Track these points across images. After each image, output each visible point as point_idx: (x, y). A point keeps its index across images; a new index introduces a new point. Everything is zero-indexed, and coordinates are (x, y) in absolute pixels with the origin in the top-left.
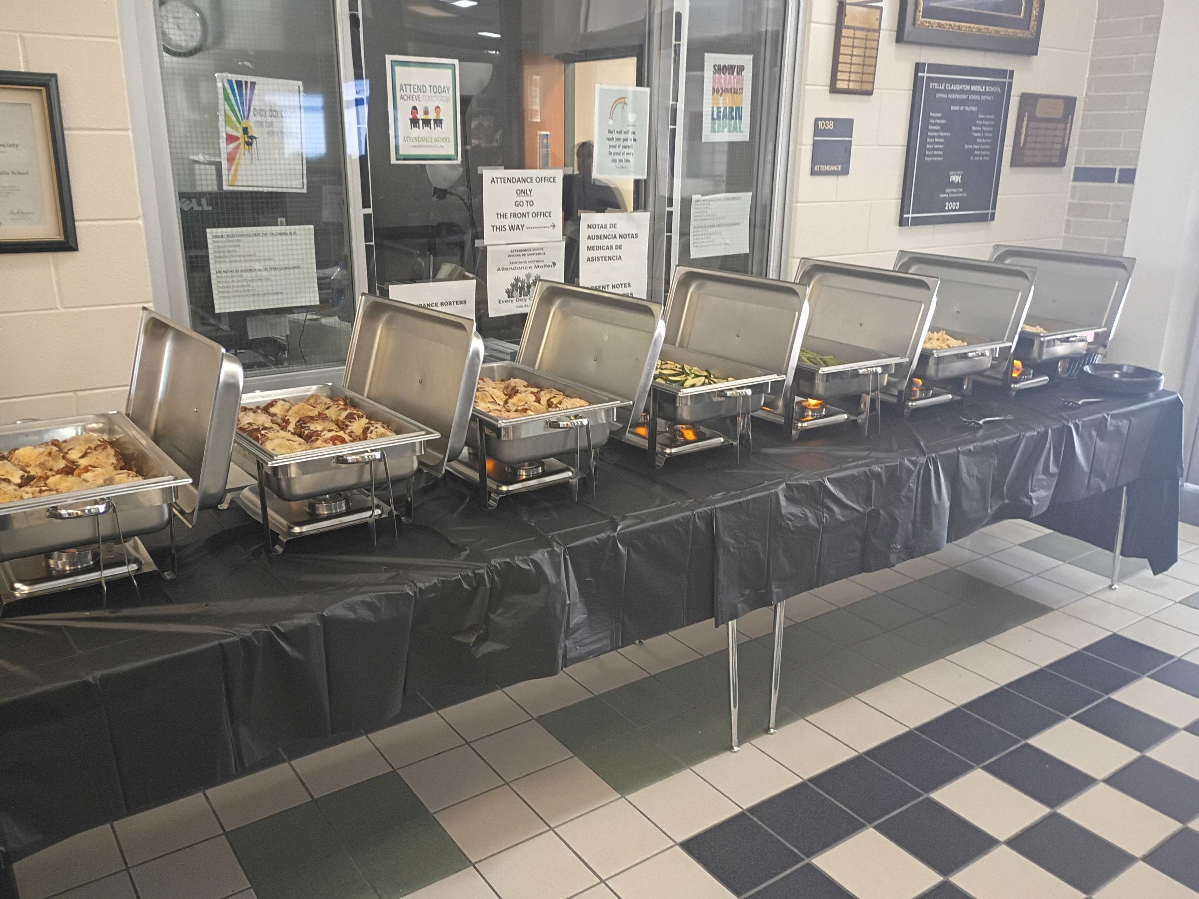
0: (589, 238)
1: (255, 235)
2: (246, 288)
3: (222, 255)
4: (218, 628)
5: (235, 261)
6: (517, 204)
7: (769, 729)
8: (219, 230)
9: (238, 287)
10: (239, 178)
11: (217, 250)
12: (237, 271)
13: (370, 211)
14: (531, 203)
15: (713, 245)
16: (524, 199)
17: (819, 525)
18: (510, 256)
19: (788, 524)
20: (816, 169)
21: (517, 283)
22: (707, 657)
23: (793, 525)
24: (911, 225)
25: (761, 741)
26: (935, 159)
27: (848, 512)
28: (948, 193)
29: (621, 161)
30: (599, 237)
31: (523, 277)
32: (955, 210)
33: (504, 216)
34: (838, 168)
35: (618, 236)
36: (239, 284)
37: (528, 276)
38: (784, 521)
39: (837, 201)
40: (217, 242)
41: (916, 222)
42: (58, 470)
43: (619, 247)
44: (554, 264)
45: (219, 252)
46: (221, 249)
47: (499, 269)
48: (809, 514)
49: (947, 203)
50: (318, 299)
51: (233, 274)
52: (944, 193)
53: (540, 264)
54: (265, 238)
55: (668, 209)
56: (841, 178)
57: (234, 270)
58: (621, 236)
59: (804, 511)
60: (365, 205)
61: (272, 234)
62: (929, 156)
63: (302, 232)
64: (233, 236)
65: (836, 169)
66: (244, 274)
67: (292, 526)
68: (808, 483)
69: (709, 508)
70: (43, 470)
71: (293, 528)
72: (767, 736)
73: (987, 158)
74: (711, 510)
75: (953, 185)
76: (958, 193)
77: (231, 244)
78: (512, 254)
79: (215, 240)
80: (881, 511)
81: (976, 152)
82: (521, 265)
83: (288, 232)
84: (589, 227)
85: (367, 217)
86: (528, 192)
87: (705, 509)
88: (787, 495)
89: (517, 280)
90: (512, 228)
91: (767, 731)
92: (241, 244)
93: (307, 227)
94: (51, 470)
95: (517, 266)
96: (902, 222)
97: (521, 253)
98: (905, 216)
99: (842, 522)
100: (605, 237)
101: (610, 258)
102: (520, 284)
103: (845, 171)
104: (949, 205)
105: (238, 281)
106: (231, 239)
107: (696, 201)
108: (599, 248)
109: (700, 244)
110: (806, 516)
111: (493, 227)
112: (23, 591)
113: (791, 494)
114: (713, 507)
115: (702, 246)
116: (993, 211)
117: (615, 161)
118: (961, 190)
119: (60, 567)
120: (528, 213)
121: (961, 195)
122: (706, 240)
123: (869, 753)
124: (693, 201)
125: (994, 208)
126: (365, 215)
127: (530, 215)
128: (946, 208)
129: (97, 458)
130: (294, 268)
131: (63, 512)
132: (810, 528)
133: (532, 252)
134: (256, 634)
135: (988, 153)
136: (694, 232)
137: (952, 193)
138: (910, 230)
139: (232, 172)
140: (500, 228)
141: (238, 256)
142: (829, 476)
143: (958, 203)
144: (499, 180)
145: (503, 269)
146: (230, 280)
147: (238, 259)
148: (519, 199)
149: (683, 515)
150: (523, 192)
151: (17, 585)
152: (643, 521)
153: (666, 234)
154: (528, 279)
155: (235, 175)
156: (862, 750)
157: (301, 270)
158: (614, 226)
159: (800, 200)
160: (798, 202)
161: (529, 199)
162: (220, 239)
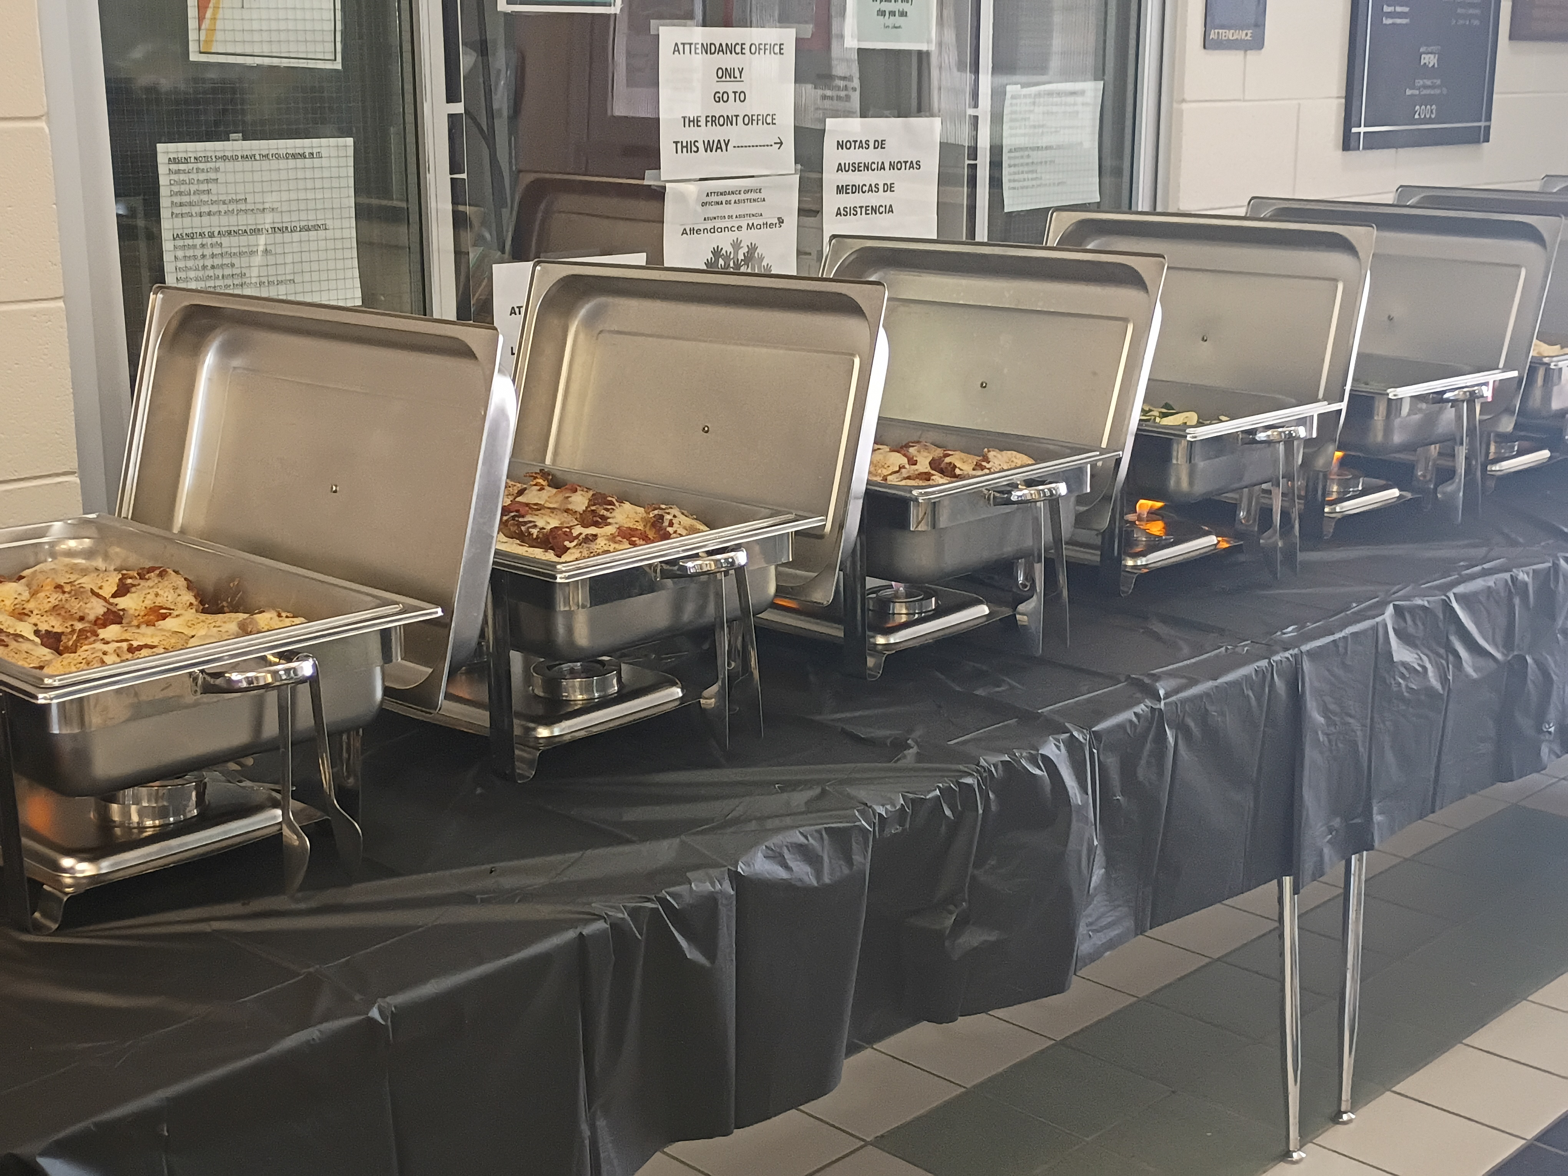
0: (840, 168)
1: (245, 158)
2: (228, 271)
3: (185, 199)
4: (560, 908)
5: (209, 214)
6: (720, 97)
7: (1340, 1113)
8: (181, 146)
9: (213, 267)
10: (219, 36)
11: (176, 189)
12: (211, 235)
13: (458, 108)
14: (741, 96)
15: (1039, 186)
16: (730, 87)
17: (1443, 688)
18: (704, 204)
19: (1400, 684)
20: (1213, 35)
21: (717, 261)
22: (1148, 999)
23: (1407, 686)
24: (1364, 148)
25: (1333, 1136)
26: (1398, 21)
27: (1482, 662)
28: (1419, 89)
29: (893, 13)
30: (856, 167)
31: (727, 248)
32: (1430, 121)
33: (695, 122)
34: (1244, 35)
35: (887, 166)
36: (217, 261)
37: (736, 245)
38: (1395, 679)
39: (1244, 101)
40: (178, 172)
41: (1374, 142)
42: (97, 619)
43: (889, 188)
44: (781, 221)
45: (180, 193)
46: (183, 188)
47: (684, 232)
48: (1428, 666)
49: (1417, 107)
50: (358, 293)
51: (205, 241)
52: (1413, 87)
53: (757, 221)
54: (265, 164)
55: (971, 112)
56: (1252, 55)
57: (206, 231)
58: (892, 166)
59: (1421, 659)
60: (452, 97)
61: (278, 157)
62: (1390, 15)
63: (334, 153)
64: (207, 159)
65: (1243, 37)
66: (225, 241)
67: (532, 725)
68: (1426, 604)
69: (1291, 652)
70: (65, 619)
71: (534, 729)
72: (1339, 1127)
73: (1476, 22)
74: (1295, 656)
75: (1427, 72)
76: (1433, 87)
77: (202, 176)
78: (710, 199)
79: (174, 167)
80: (1528, 658)
81: (1459, 11)
82: (722, 224)
83: (307, 151)
84: (840, 145)
85: (453, 118)
86: (737, 74)
87: (1287, 654)
88: (1396, 627)
89: (717, 253)
90: (709, 147)
91: (1336, 1118)
92: (221, 177)
93: (341, 141)
94: (81, 619)
95: (718, 224)
96: (1348, 143)
97: (723, 198)
98: (1354, 130)
99: (1475, 681)
100: (867, 167)
101: (874, 210)
102: (721, 262)
103: (1258, 43)
104: (1421, 111)
105: (213, 256)
106: (201, 166)
107: (1013, 97)
108: (856, 189)
109: (1021, 184)
110: (1425, 668)
111: (676, 143)
112: (82, 872)
113: (1403, 624)
114: (1296, 651)
115: (1022, 188)
116: (1487, 124)
117: (882, 13)
118: (1438, 82)
119: (135, 818)
120: (737, 116)
121: (1437, 91)
122: (1030, 176)
123: (1543, 1137)
124: (1008, 96)
125: (1489, 118)
126: (450, 116)
127: (740, 119)
128: (1417, 116)
129: (157, 595)
130: (317, 228)
131: (235, 676)
132: (1430, 692)
133: (743, 196)
134: (634, 913)
135: (1477, 11)
136: (1009, 158)
137: (1425, 87)
138: (1362, 157)
139: (206, 24)
140: (689, 147)
141: (213, 203)
142: (1456, 590)
143: (1434, 107)
144: (687, 47)
145: (692, 230)
146: (198, 253)
147: (214, 208)
148: (722, 87)
149: (1255, 665)
150: (726, 74)
151: (67, 862)
152: (1193, 682)
153: (967, 162)
154: (736, 253)
155: (212, 30)
156: (1532, 1133)
157: (329, 234)
158: (880, 144)
159: (1187, 97)
160: (1184, 101)
161: (738, 87)
162: (182, 167)
